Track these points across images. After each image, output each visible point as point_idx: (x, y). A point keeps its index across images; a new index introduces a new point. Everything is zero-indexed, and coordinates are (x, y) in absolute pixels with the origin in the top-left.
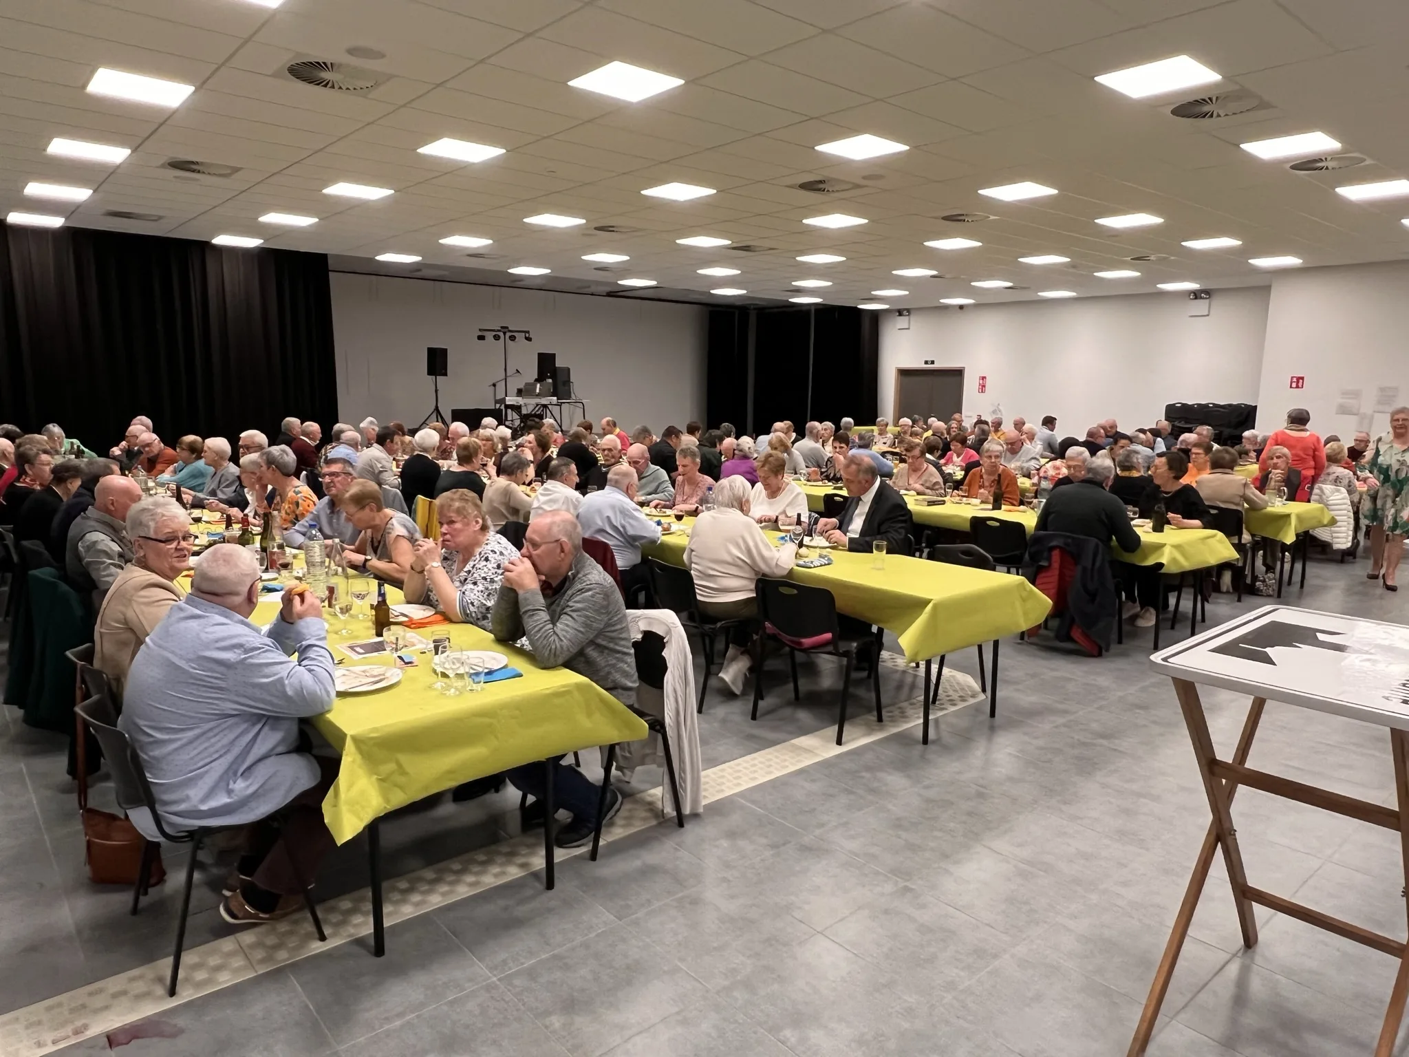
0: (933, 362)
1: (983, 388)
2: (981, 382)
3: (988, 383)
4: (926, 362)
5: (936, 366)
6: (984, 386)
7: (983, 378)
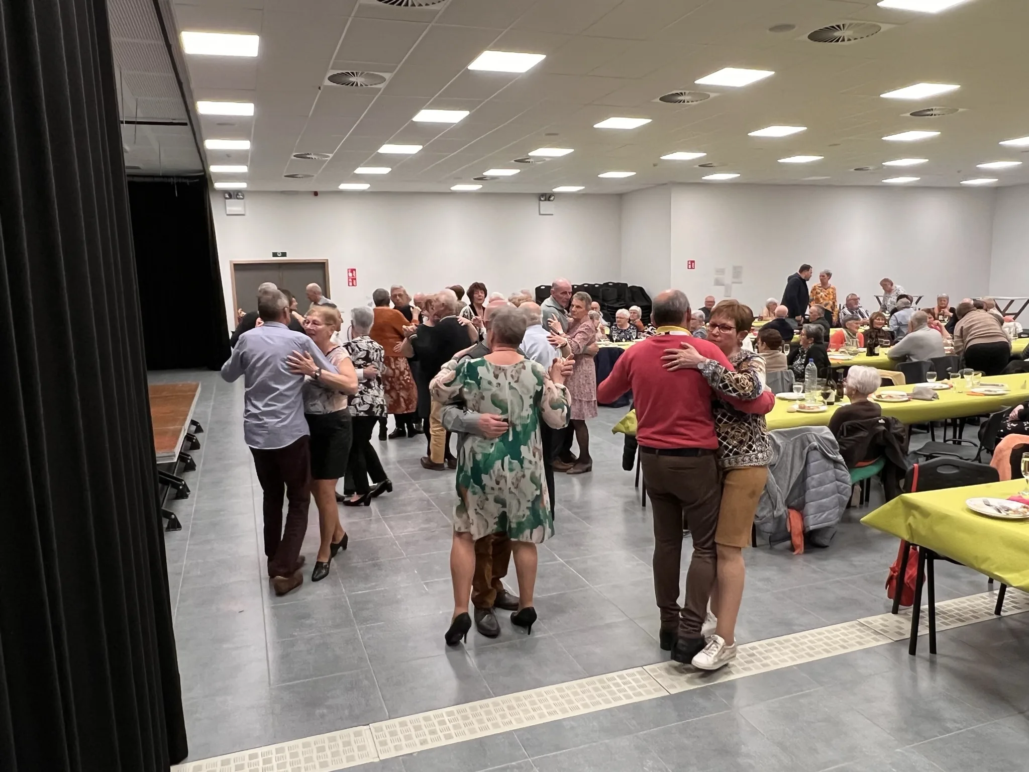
0: (284, 254)
1: (353, 281)
2: (350, 275)
3: (358, 275)
4: (275, 255)
5: (289, 258)
6: (354, 279)
7: (353, 270)
